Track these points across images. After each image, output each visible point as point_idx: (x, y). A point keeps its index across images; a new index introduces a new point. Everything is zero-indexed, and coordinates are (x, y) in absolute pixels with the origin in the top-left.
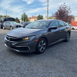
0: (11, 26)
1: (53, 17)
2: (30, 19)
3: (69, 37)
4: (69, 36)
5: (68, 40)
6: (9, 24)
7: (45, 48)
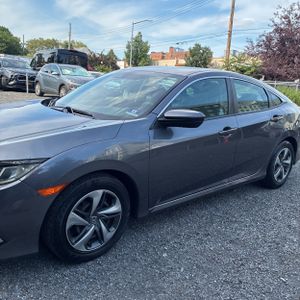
0: (62, 85)
1: (252, 55)
2: (163, 58)
3: (286, 166)
4: (289, 162)
5: (280, 177)
6: (58, 75)
7: (113, 230)
